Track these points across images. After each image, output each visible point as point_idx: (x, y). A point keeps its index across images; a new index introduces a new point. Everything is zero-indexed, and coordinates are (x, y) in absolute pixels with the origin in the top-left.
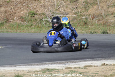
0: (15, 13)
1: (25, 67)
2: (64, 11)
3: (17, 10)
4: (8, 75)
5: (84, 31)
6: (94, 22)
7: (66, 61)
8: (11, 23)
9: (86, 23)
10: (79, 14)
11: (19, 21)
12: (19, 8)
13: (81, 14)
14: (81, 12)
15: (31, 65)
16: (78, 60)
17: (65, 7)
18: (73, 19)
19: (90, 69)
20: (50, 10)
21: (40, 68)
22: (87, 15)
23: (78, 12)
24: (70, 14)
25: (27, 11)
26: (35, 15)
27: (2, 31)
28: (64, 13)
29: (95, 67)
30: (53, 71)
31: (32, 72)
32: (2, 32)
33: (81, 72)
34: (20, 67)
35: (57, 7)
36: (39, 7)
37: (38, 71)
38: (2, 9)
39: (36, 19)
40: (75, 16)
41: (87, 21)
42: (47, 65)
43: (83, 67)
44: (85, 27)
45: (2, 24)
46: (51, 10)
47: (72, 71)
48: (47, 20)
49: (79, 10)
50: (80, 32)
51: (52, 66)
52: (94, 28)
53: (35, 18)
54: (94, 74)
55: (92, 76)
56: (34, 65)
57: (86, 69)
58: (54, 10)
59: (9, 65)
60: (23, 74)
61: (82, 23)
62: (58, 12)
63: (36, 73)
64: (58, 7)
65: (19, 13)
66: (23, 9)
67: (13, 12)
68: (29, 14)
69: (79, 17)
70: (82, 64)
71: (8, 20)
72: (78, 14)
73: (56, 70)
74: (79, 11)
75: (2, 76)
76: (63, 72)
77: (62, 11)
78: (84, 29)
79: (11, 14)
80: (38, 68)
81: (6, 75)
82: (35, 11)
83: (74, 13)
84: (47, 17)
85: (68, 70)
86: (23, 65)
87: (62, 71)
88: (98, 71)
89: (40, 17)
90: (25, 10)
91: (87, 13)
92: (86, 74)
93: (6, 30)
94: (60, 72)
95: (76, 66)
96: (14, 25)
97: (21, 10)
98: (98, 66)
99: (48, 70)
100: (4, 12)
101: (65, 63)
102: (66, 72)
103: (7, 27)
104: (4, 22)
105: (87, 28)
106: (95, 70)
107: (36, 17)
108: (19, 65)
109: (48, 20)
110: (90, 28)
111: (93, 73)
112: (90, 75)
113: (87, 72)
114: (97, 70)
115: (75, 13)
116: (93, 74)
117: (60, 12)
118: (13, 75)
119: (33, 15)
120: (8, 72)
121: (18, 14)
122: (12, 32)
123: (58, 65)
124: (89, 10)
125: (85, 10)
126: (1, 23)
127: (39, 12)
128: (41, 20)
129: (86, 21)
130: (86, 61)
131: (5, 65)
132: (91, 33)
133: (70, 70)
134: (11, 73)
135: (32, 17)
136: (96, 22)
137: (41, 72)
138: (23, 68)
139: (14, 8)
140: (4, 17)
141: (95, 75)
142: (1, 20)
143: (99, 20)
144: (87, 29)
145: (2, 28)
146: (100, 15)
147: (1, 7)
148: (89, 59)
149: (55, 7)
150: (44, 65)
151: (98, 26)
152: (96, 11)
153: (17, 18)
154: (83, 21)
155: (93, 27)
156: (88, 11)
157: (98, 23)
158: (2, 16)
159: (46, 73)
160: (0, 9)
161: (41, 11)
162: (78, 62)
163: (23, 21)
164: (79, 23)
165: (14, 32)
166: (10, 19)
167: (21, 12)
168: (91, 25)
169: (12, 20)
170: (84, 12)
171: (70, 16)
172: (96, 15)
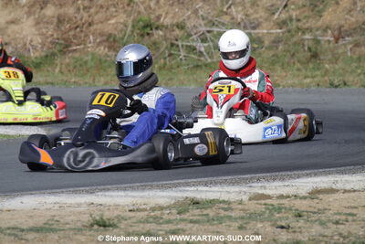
0: (90, 25)
1: (122, 193)
2: (247, 15)
3: (97, 13)
4: (69, 219)
5: (308, 80)
6: (340, 51)
7: (253, 175)
8: (77, 55)
9: (315, 56)
10: (294, 25)
11: (102, 48)
12: (102, 7)
13: (300, 24)
14: (298, 20)
15: (144, 189)
16: (289, 173)
17: (248, 5)
18: (274, 42)
19: (331, 199)
20: (201, 13)
21: (169, 197)
22: (317, 30)
23: (291, 20)
24: (264, 25)
25: (128, 16)
26: (151, 29)
27: (50, 80)
28: (245, 24)
29: (346, 195)
30: (211, 207)
31: (145, 210)
32: (47, 83)
33: (302, 209)
34: (107, 193)
35: (223, 5)
36: (165, 4)
37: (165, 208)
38: (50, 11)
39: (155, 43)
40: (279, 31)
41: (319, 47)
42: (193, 188)
43: (304, 194)
44: (311, 66)
45: (49, 58)
46: (205, 15)
47: (272, 205)
48: (190, 46)
49: (294, 14)
50: (296, 82)
51: (209, 191)
53: (153, 39)
54: (344, 217)
55: (337, 223)
56: (152, 187)
57: (316, 201)
58: (212, 14)
59: (72, 187)
60: (117, 217)
61: (305, 55)
62: (226, 19)
63: (158, 213)
64: (227, 3)
65: (102, 22)
66: (114, 10)
67: (83, 20)
68: (133, 26)
69: (292, 36)
70: (305, 184)
71: (67, 46)
72: (290, 27)
73: (221, 205)
74: (294, 17)
75: (50, 222)
76: (243, 210)
77: (240, 17)
78: (309, 74)
79: (77, 27)
80: (163, 197)
81: (62, 221)
82: (153, 16)
83: (278, 24)
84: (191, 35)
85: (260, 204)
86: (117, 189)
87: (240, 206)
88: (356, 208)
89: (168, 35)
90: (121, 15)
91: (320, 23)
92: (314, 217)
93: (61, 77)
94: (232, 210)
95: (284, 191)
96: (86, 63)
97: (108, 13)
98: (355, 191)
99: (196, 203)
100: (55, 20)
101: (251, 180)
102: (252, 211)
103: (63, 70)
104: (56, 51)
105: (318, 69)
106: (344, 204)
107: (156, 36)
108: (102, 187)
109: (195, 44)
110: (327, 70)
111: (340, 214)
112: (329, 221)
113: (319, 210)
114: (352, 205)
115: (281, 24)
116: (338, 217)
117: (233, 18)
118: (86, 219)
119: (148, 30)
121: (99, 26)
122: (81, 82)
123: (226, 188)
124: (325, 14)
125: (311, 13)
126: (47, 56)
127: (166, 21)
128: (172, 45)
129: (316, 49)
130: (316, 175)
131: (58, 188)
132: (332, 85)
133: (265, 204)
134: (80, 213)
135: (142, 36)
136: (346, 52)
137: (174, 211)
138: (118, 196)
139: (85, 8)
140: (55, 36)
141: (347, 221)
142: (47, 44)
143: (357, 45)
144: (318, 73)
145: (48, 71)
146: (359, 30)
147: (46, 6)
148: (325, 168)
149: (216, 4)
150: (182, 188)
151: (355, 64)
152: (348, 17)
153: (95, 40)
154: (306, 48)
155: (337, 67)
156: (321, 16)
157: (354, 53)
158: (50, 33)
159: (188, 214)
160: (43, 11)
161: (173, 17)
162: (291, 177)
163: (115, 50)
164: (293, 55)
165: (86, 83)
166: (75, 41)
167: (109, 20)
168: (330, 62)
169: (82, 46)
170: (310, 20)
171: (265, 31)
172: (346, 27)
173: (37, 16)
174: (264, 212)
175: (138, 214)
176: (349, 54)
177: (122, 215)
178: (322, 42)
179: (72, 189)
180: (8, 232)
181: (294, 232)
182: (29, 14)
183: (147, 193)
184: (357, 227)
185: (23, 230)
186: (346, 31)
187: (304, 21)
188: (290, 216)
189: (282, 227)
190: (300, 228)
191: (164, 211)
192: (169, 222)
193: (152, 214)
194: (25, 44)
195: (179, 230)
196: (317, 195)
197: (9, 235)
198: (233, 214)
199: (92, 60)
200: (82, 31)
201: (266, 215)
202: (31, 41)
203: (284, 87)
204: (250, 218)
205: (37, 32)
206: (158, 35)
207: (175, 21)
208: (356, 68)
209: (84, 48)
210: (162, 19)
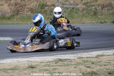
0: (25, 5)
1: (37, 57)
2: (74, 1)
3: (27, 2)
4: (21, 66)
5: (94, 21)
6: (104, 12)
7: (78, 51)
8: (21, 15)
9: (96, 14)
11: (29, 13)
13: (91, 4)
14: (90, 3)
18: (83, 10)
19: (103, 58)
22: (96, 6)
23: (88, 3)
24: (80, 4)
25: (37, 2)
26: (44, 6)
28: (74, 4)
30: (65, 61)
31: (45, 62)
32: (12, 24)
33: (94, 61)
34: (33, 58)
37: (51, 62)
39: (46, 11)
40: (84, 6)
42: (59, 55)
43: (94, 57)
44: (94, 17)
46: (61, 2)
47: (85, 60)
49: (89, 1)
50: (90, 22)
51: (65, 56)
52: (104, 18)
53: (45, 9)
54: (107, 64)
55: (105, 65)
56: (47, 55)
57: (98, 59)
58: (63, 1)
59: (22, 56)
60: (36, 65)
61: (92, 13)
62: (68, 3)
63: (49, 63)
65: (29, 5)
66: (33, 1)
67: (23, 4)
68: (39, 6)
69: (89, 8)
70: (94, 53)
71: (18, 12)
72: (88, 5)
73: (69, 61)
75: (15, 67)
77: (72, 2)
78: (94, 19)
79: (21, 6)
80: (50, 58)
81: (19, 66)
83: (84, 4)
85: (81, 60)
86: (36, 56)
87: (74, 61)
88: (111, 60)
89: (50, 8)
90: (35, 2)
91: (97, 3)
92: (98, 64)
93: (17, 22)
95: (88, 56)
96: (24, 17)
97: (31, 2)
98: (110, 55)
99: (61, 60)
100: (14, 4)
101: (77, 53)
102: (78, 62)
103: (17, 19)
104: (15, 14)
106: (107, 59)
107: (46, 9)
108: (31, 56)
110: (100, 18)
111: (106, 63)
112: (102, 65)
113: (99, 61)
114: (109, 60)
116: (105, 64)
117: (70, 3)
118: (27, 66)
119: (43, 7)
120: (22, 63)
123: (70, 55)
126: (12, 15)
128: (51, 11)
129: (96, 11)
130: (97, 50)
131: (18, 56)
132: (101, 23)
134: (25, 64)
135: (42, 8)
137: (54, 63)
138: (36, 58)
142: (12, 12)
143: (109, 10)
144: (97, 19)
145: (12, 20)
146: (109, 5)
148: (101, 48)
150: (56, 56)
151: (108, 16)
152: (106, 1)
153: (27, 10)
154: (93, 11)
155: (102, 17)
156: (97, 1)
157: (108, 13)
158: (13, 8)
159: (58, 63)
160: (11, 1)
161: (51, 3)
162: (90, 51)
163: (33, 13)
164: (89, 14)
165: (25, 23)
166: (21, 11)
167: (31, 4)
168: (101, 15)
169: (23, 12)
170: (94, 2)
171: (80, 6)
172: (105, 5)
173: (9, 3)
174: (82, 62)
175: (43, 64)
176: (106, 13)
177: (38, 64)
178: (98, 9)
179: (22, 57)
180: (3, 70)
181: (92, 68)
182: (6, 2)
183: (45, 57)
184: (111, 66)
185: (7, 70)
186: (105, 6)
187: (92, 3)
188: (90, 64)
189: (88, 67)
190: (93, 67)
191: (51, 63)
192: (52, 66)
193: (47, 64)
194: (5, 12)
195: (56, 68)
196: (98, 57)
197: (3, 71)
198: (72, 63)
199: (26, 16)
200: (23, 8)
201: (83, 63)
202: (7, 11)
203: (86, 23)
204: (78, 64)
205: (9, 8)
206: (47, 8)
207: (52, 4)
208: (109, 17)
209: (23, 13)
210: (48, 3)
